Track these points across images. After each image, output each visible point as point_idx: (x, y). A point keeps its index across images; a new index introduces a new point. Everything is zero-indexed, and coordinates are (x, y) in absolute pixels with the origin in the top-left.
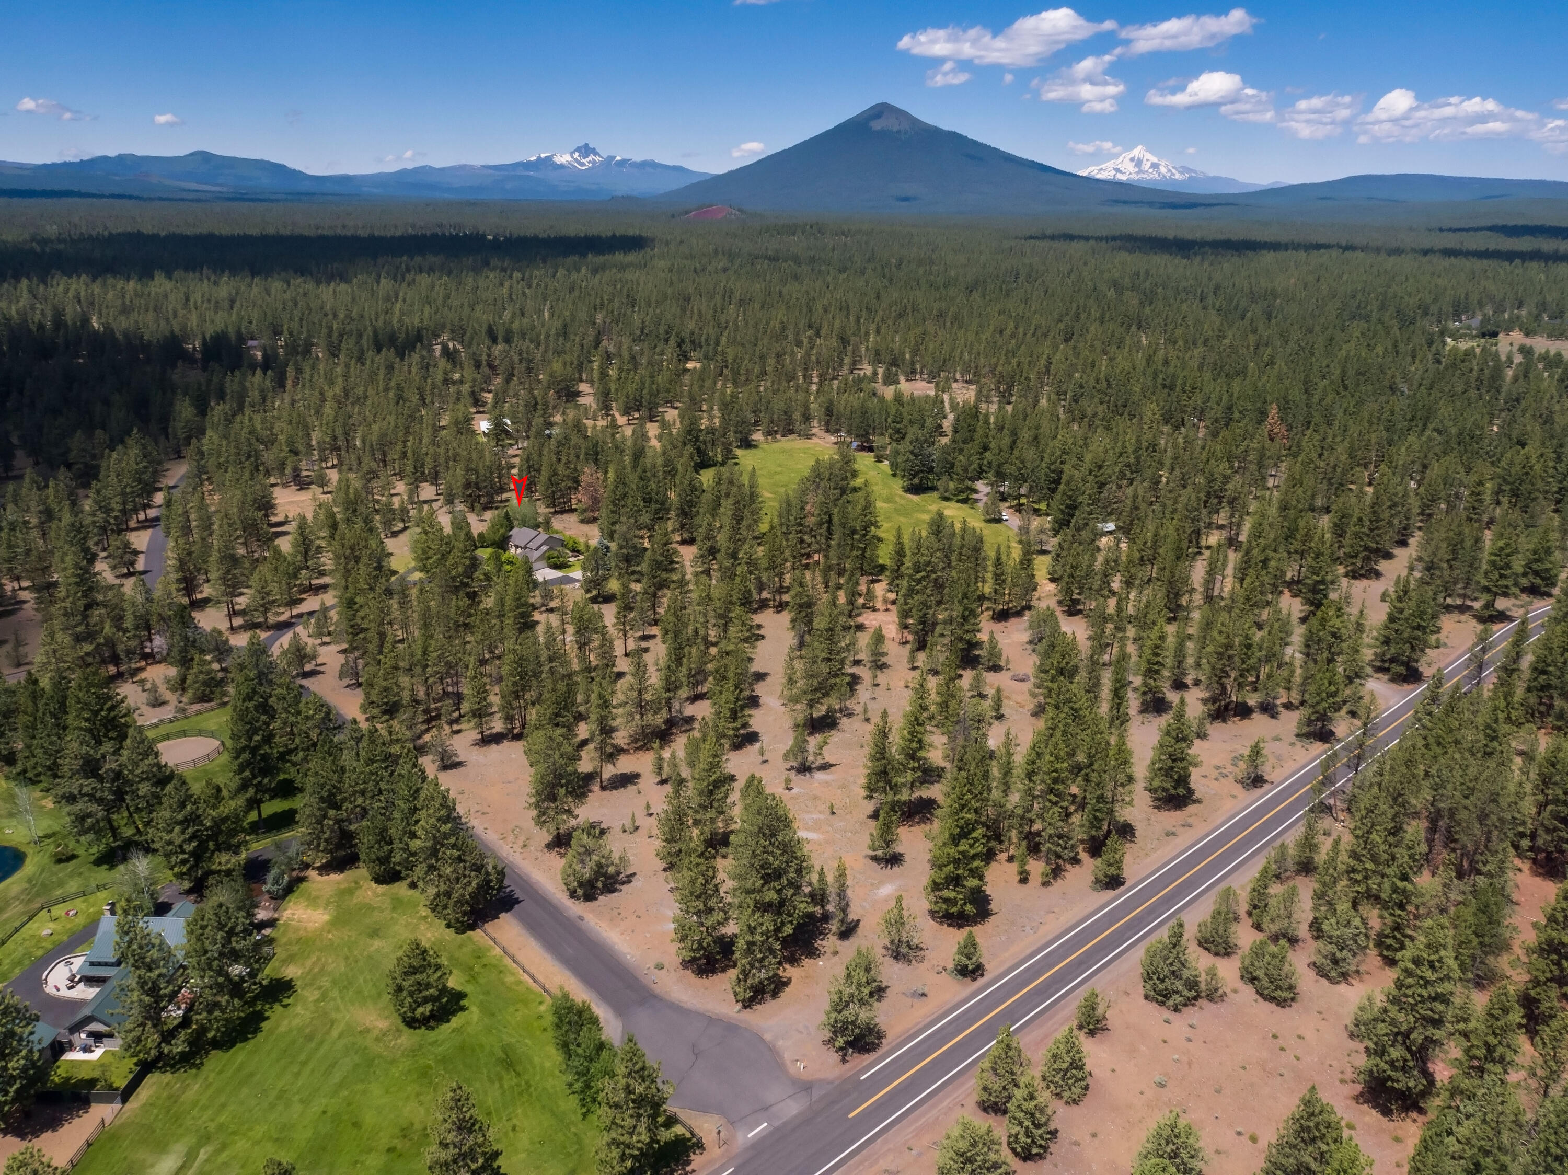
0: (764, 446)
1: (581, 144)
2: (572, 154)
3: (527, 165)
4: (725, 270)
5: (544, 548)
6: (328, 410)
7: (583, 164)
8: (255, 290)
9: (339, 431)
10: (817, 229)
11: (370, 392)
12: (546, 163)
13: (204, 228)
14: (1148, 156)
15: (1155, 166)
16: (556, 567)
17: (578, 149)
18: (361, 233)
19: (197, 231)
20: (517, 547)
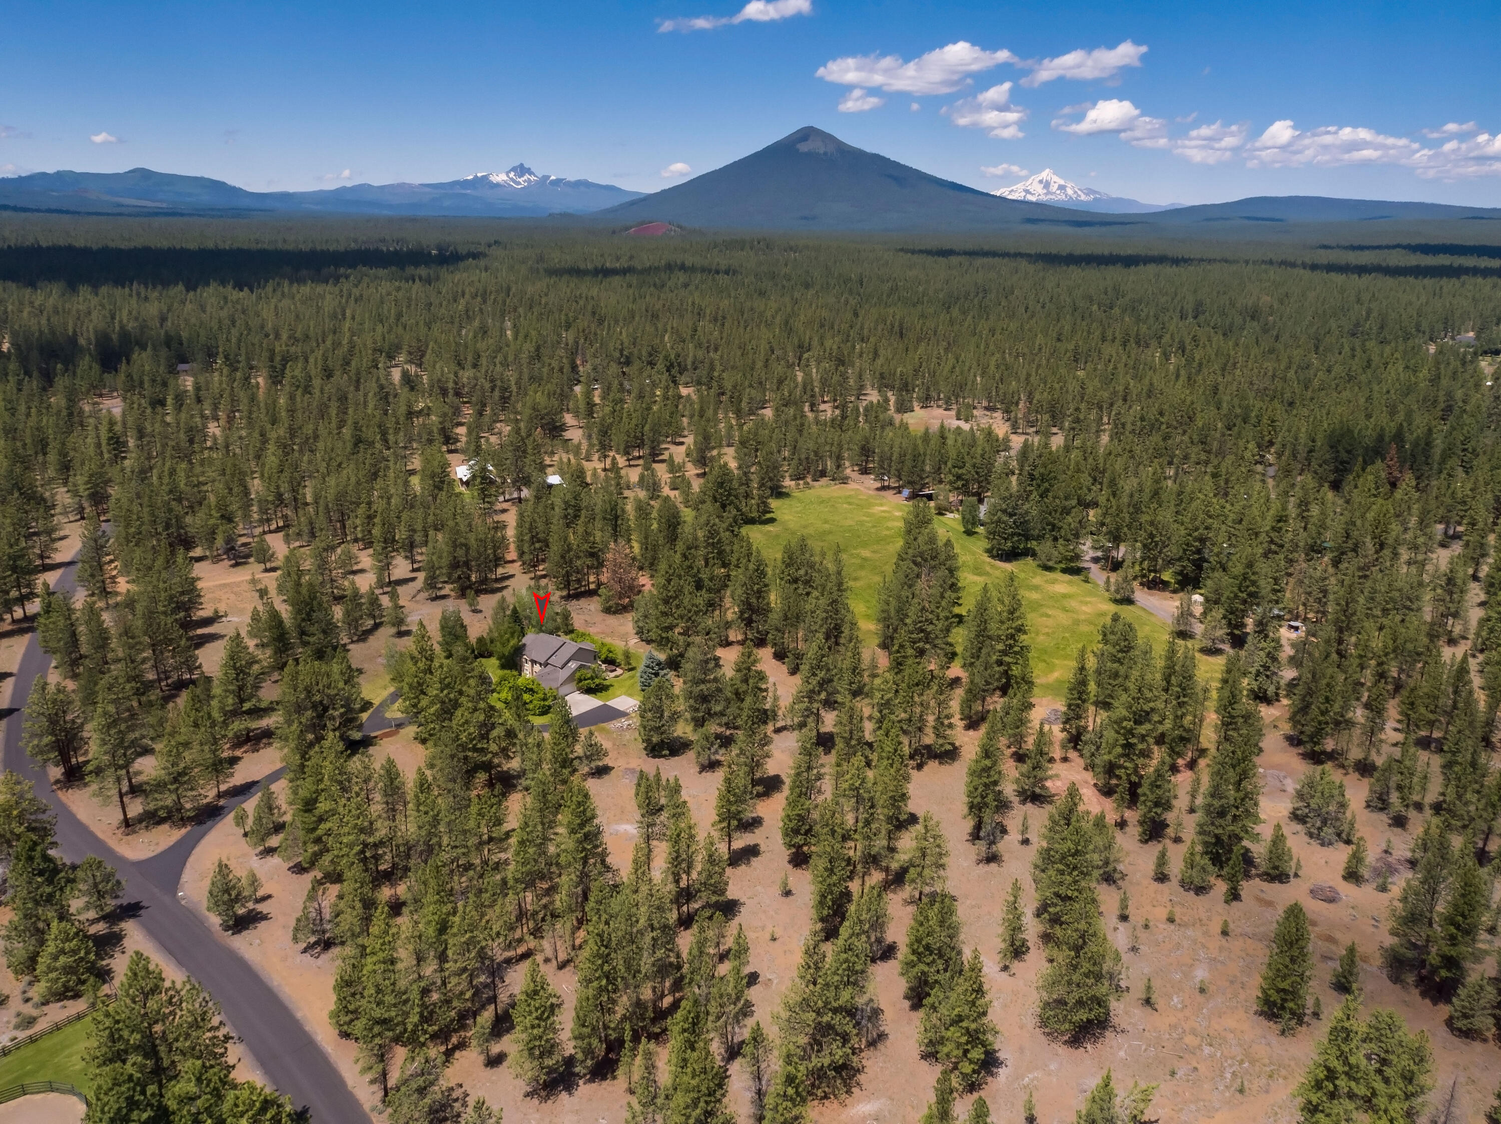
0: (796, 494)
1: (517, 164)
2: (507, 173)
3: (465, 184)
4: (686, 286)
5: (573, 665)
6: (272, 458)
7: (519, 183)
8: (189, 307)
9: (285, 487)
10: (766, 245)
11: (322, 431)
12: (482, 182)
13: (138, 242)
14: (1055, 178)
15: (1062, 188)
16: (589, 691)
17: (514, 169)
18: (303, 247)
19: (132, 245)
20: (534, 662)
